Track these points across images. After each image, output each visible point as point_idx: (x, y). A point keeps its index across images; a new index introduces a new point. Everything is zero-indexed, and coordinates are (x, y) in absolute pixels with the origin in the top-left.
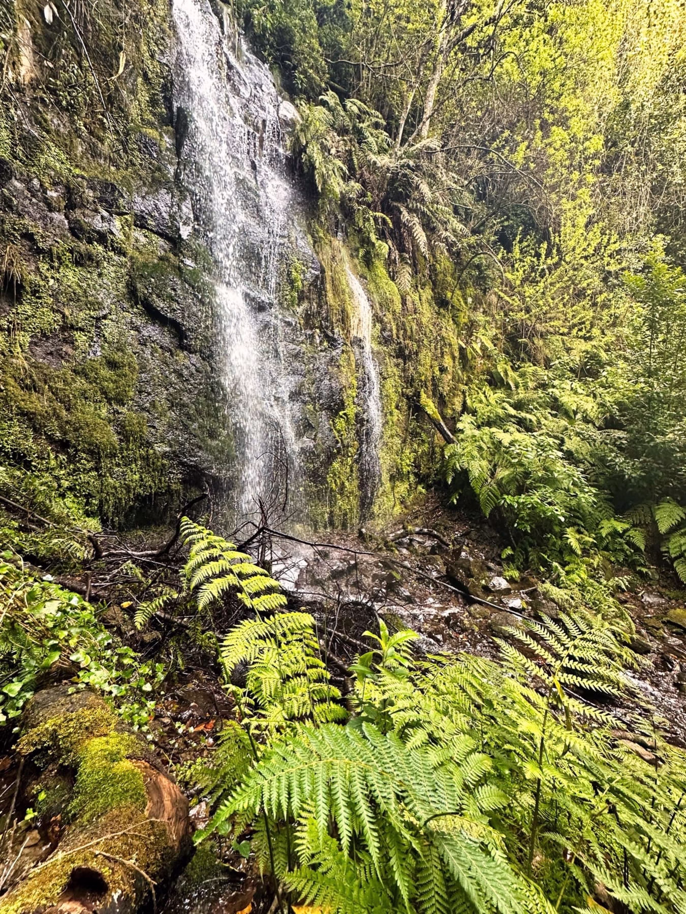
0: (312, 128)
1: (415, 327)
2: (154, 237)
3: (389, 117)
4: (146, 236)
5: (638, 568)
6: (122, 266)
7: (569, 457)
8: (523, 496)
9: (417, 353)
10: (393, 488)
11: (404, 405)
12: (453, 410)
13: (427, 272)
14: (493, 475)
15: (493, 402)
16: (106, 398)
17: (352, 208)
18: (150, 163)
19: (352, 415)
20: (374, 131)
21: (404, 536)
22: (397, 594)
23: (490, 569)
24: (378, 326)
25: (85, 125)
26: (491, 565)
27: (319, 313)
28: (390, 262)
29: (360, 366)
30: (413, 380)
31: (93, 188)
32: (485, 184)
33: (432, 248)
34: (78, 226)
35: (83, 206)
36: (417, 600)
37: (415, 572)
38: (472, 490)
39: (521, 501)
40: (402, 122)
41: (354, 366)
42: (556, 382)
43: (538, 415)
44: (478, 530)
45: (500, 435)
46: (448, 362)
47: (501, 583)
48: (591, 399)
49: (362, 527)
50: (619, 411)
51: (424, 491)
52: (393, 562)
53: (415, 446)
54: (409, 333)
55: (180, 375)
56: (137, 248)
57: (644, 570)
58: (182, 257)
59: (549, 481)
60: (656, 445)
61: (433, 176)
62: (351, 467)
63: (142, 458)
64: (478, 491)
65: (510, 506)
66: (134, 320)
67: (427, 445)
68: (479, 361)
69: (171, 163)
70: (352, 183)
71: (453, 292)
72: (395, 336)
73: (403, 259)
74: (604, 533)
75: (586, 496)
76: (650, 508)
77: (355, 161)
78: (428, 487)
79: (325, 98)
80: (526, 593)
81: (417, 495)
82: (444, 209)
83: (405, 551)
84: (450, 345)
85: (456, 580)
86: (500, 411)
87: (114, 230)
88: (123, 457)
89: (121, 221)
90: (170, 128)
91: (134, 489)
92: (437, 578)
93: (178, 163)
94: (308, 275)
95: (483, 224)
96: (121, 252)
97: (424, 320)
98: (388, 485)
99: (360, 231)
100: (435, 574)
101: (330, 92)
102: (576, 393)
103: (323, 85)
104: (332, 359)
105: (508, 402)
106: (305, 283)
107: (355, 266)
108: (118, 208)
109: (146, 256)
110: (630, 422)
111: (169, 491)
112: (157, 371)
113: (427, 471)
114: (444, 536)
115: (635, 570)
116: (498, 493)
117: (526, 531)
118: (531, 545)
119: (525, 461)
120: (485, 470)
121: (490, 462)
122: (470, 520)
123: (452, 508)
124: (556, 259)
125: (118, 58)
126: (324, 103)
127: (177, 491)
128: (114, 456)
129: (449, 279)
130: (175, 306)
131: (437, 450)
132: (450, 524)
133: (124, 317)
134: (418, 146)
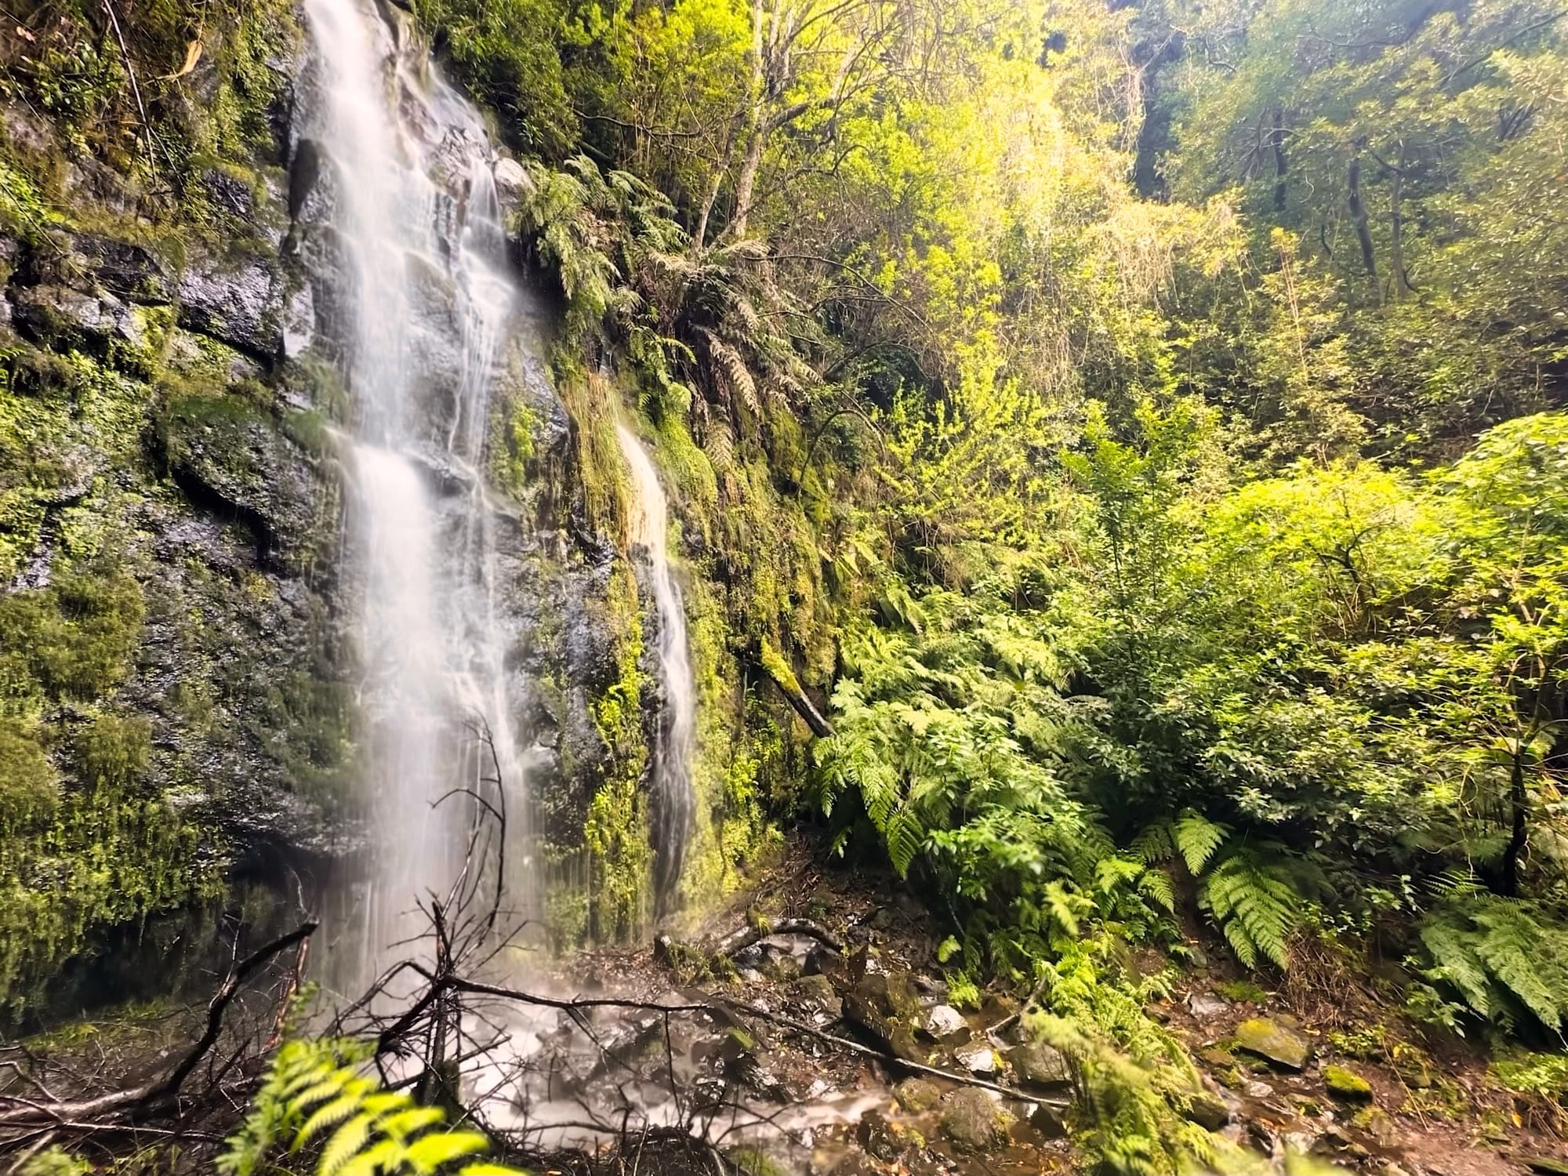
0: (555, 202)
1: (743, 526)
2: (222, 350)
3: (682, 202)
4: (203, 347)
5: (1172, 948)
6: (136, 398)
7: (1028, 747)
8: (963, 829)
9: (749, 572)
10: (719, 836)
11: (731, 666)
12: (821, 671)
13: (757, 436)
14: (905, 791)
15: (888, 656)
16: (44, 684)
17: (624, 327)
18: (232, 221)
19: (633, 693)
20: (658, 220)
21: (749, 941)
22: (750, 1084)
23: (922, 990)
24: (678, 523)
25: (90, 142)
26: (925, 980)
27: (566, 500)
28: (693, 418)
29: (647, 596)
30: (745, 619)
31: (88, 250)
32: (838, 311)
33: (763, 400)
34: (35, 317)
35: (56, 280)
36: (792, 1091)
37: (780, 1023)
38: (872, 824)
39: (962, 839)
40: (705, 214)
41: (635, 598)
42: (985, 618)
43: (965, 675)
44: (890, 907)
45: (908, 715)
46: (804, 585)
47: (947, 1018)
48: (1041, 644)
49: (662, 934)
50: (1090, 663)
51: (779, 835)
52: (733, 1006)
53: (758, 744)
54: (733, 537)
55: (251, 623)
56: (179, 367)
57: (1182, 950)
58: (281, 390)
59: (1002, 795)
60: (1155, 719)
61: (757, 293)
62: (634, 801)
63: (125, 824)
64: (882, 827)
65: (944, 850)
66: (150, 508)
67: (778, 742)
68: (856, 584)
69: (276, 226)
70: (623, 290)
71: (803, 470)
72: (709, 543)
73: (716, 414)
74: (1106, 884)
75: (1067, 818)
76: (1166, 829)
77: (629, 259)
78: (785, 827)
79: (575, 163)
80: (998, 1033)
81: (766, 845)
82: (779, 342)
83: (754, 976)
84: (806, 557)
85: (865, 1028)
86: (903, 672)
87: (127, 331)
88: (69, 829)
89: (148, 314)
90: (280, 169)
91: (90, 910)
92: (825, 1029)
93: (292, 228)
94: (546, 434)
95: (841, 368)
96: (138, 373)
97: (759, 515)
98: (710, 829)
99: (638, 365)
100: (820, 1019)
101: (583, 157)
102: (1017, 634)
103: (571, 145)
104: (592, 585)
105: (913, 655)
106: (540, 446)
107: (633, 419)
108: (146, 291)
109: (199, 383)
110: (1110, 682)
111: (193, 905)
112: (196, 619)
113: (783, 793)
114: (830, 930)
115: (1167, 951)
116: (918, 827)
117: (979, 898)
118: (991, 927)
119: (958, 761)
120: (892, 784)
121: (897, 767)
122: (874, 887)
123: (837, 866)
124: (961, 427)
125: (184, 51)
126: (574, 171)
127: (214, 903)
128: (41, 826)
129: (795, 448)
130: (256, 482)
131: (799, 749)
132: (834, 900)
133: (124, 504)
134: (733, 248)
